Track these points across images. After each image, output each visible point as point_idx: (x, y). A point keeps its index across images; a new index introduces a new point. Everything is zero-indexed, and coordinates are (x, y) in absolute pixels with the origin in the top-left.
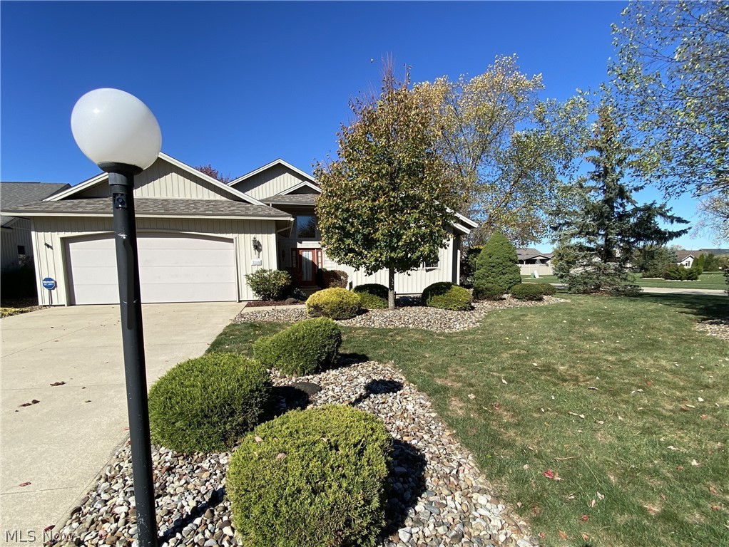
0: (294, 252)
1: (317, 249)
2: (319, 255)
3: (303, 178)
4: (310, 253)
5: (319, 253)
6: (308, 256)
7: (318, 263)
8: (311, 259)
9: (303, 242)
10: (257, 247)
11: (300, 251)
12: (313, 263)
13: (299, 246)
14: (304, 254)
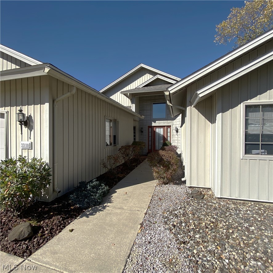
0: (150, 129)
1: (167, 126)
2: (169, 131)
3: (154, 74)
4: (162, 129)
5: (169, 129)
6: (160, 131)
7: (167, 136)
8: (162, 133)
9: (157, 122)
10: (27, 122)
11: (154, 128)
12: (164, 137)
13: (153, 124)
14: (157, 130)
